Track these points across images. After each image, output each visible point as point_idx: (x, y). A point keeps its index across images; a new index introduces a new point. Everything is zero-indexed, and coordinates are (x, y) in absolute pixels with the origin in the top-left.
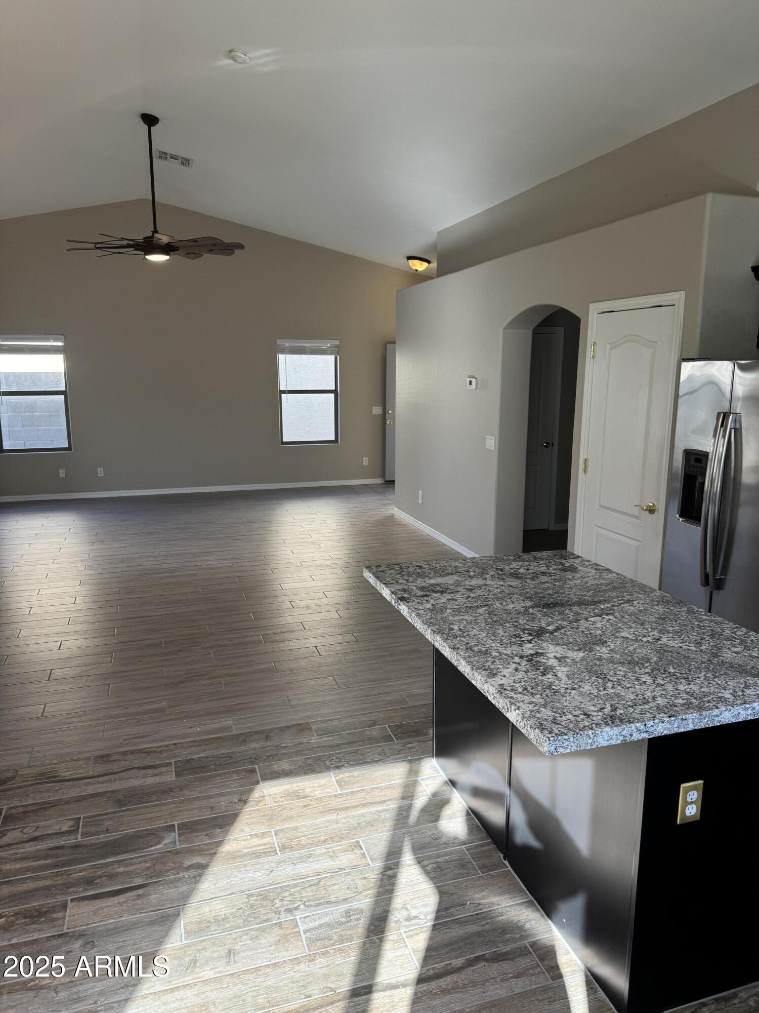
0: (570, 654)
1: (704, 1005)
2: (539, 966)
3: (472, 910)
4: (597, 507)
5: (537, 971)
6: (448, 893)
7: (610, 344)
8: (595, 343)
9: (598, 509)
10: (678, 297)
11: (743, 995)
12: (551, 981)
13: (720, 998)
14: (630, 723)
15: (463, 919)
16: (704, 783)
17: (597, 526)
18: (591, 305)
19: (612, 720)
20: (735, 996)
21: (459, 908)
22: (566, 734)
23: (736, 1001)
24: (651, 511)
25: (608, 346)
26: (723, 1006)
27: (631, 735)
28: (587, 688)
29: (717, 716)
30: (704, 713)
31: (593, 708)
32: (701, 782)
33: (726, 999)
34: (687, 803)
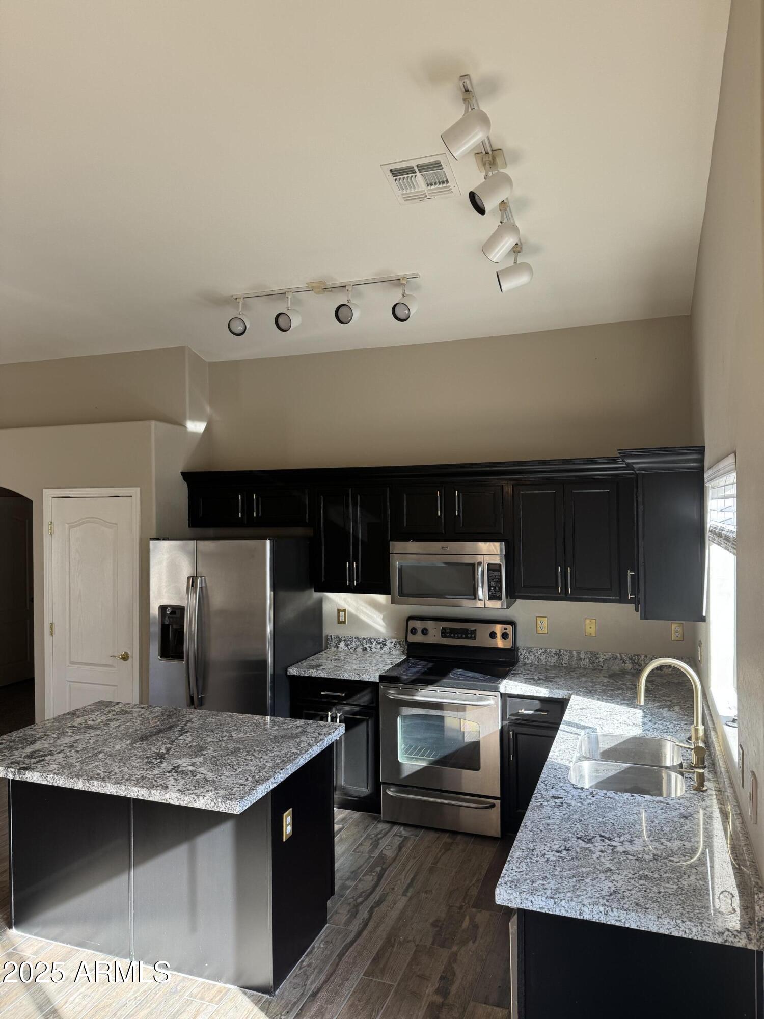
0: (195, 760)
1: (303, 961)
2: (204, 1003)
3: (134, 1004)
4: (68, 664)
5: (204, 1006)
6: (107, 1006)
7: (68, 524)
8: (51, 522)
9: (69, 666)
10: (135, 492)
11: (317, 945)
12: (217, 1006)
13: (307, 954)
14: (268, 779)
15: (132, 1012)
16: (292, 810)
17: (69, 681)
18: (45, 490)
19: (257, 782)
20: (313, 948)
21: (123, 1009)
22: (245, 797)
23: (315, 950)
24: (125, 658)
25: (67, 526)
26: (311, 956)
27: (270, 787)
28: (226, 773)
29: (298, 762)
30: (294, 762)
31: (242, 781)
32: (291, 809)
33: (311, 952)
34: (287, 826)
